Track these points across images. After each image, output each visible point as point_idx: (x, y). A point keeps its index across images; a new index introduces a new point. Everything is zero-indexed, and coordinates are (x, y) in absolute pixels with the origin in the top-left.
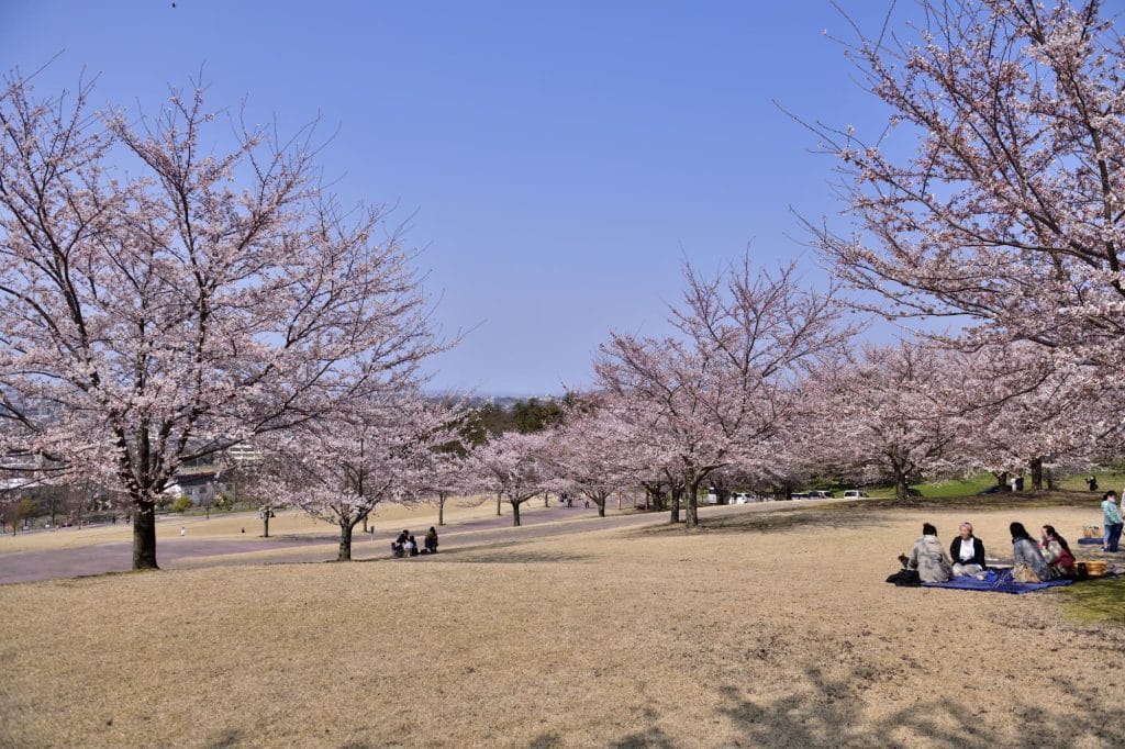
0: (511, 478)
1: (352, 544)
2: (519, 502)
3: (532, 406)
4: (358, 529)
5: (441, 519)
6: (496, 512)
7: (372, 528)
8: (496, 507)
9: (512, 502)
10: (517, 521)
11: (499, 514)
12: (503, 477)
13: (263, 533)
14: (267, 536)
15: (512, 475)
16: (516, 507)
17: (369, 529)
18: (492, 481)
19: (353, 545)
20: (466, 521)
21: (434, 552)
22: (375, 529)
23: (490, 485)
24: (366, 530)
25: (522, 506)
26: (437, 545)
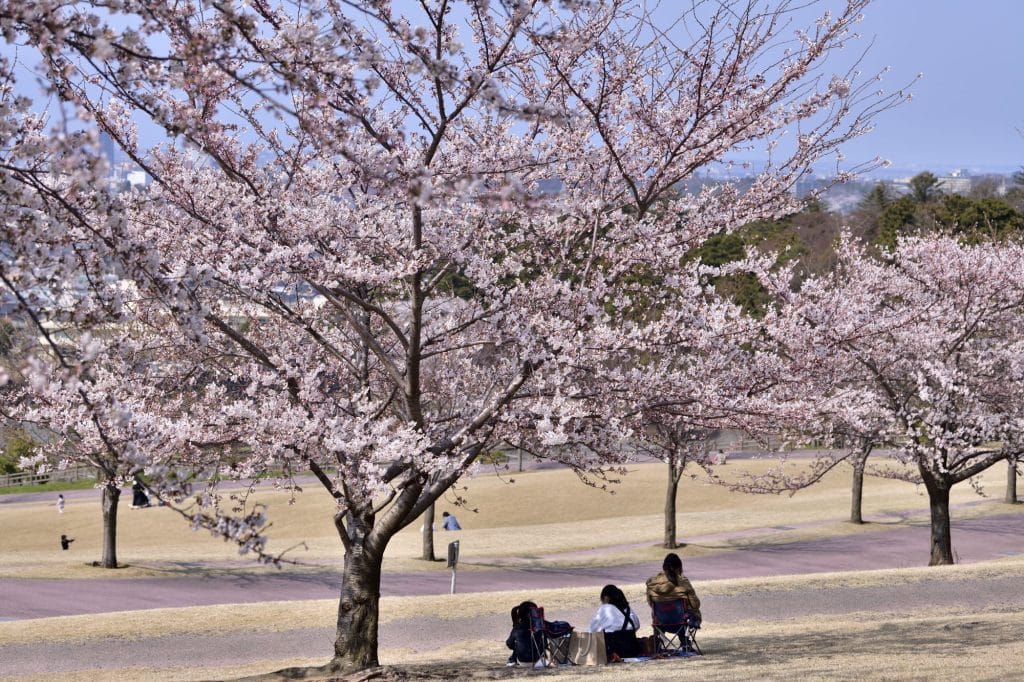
0: (924, 394)
1: (385, 603)
2: (951, 480)
3: (923, 197)
4: (403, 550)
5: (671, 528)
6: (848, 513)
7: (453, 549)
8: (848, 493)
9: (927, 477)
10: (943, 550)
11: (858, 518)
12: (896, 391)
13: (99, 554)
14: (113, 563)
15: (931, 382)
16: (939, 497)
17: (441, 551)
18: (859, 406)
19: (389, 605)
20: (747, 538)
21: (688, 649)
22: (462, 552)
23: (851, 414)
24: (431, 556)
25: (960, 495)
26: (696, 622)
